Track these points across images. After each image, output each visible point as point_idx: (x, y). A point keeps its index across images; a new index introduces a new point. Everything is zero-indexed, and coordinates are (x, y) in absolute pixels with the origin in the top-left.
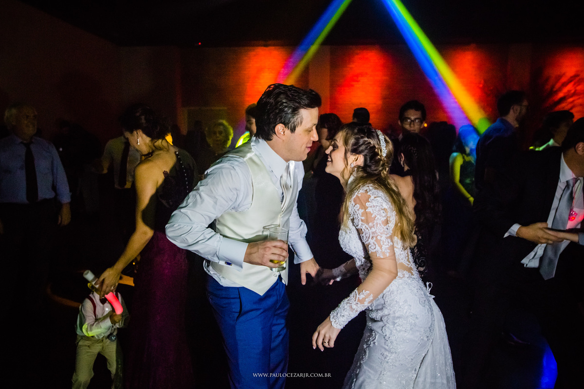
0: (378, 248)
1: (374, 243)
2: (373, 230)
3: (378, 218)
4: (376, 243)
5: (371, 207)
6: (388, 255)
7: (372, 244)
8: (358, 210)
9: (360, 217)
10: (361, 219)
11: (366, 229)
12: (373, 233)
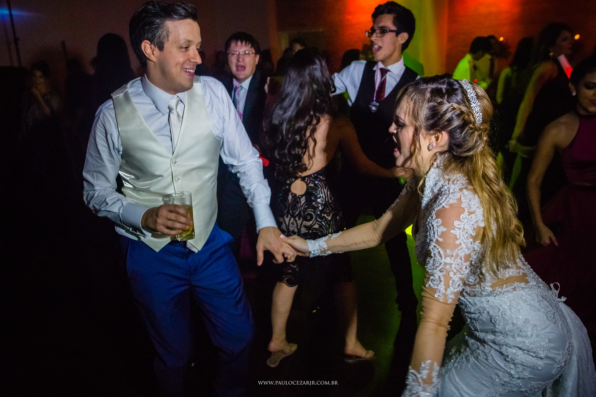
0: (442, 287)
1: (439, 277)
2: (448, 260)
3: (462, 248)
4: (442, 279)
5: (460, 229)
6: (450, 301)
7: (437, 277)
8: (438, 227)
9: (436, 237)
10: (437, 240)
11: (437, 255)
12: (446, 264)
